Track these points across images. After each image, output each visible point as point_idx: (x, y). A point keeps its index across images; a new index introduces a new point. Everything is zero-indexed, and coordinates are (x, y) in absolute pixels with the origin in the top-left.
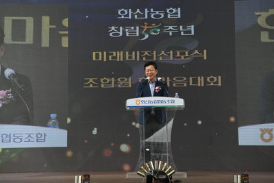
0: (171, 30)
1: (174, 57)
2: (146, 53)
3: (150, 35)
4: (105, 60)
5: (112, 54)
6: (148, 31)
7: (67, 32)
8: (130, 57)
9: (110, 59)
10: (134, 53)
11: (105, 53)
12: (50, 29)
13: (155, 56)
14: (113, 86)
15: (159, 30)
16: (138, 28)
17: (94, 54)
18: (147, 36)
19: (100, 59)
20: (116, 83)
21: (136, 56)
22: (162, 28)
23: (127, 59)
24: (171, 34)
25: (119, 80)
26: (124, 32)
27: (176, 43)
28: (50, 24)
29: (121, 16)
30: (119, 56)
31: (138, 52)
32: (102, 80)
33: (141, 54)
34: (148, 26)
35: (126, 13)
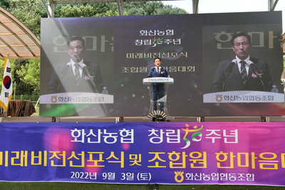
0: (168, 41)
1: (170, 56)
2: (155, 54)
5: (137, 54)
6: (156, 42)
7: (113, 44)
9: (136, 57)
11: (133, 54)
12: (105, 42)
13: (159, 56)
14: (137, 72)
15: (162, 42)
16: (150, 40)
17: (127, 54)
18: (155, 45)
19: (131, 57)
21: (149, 55)
23: (145, 57)
24: (168, 44)
25: (140, 68)
26: (143, 43)
27: (171, 48)
29: (141, 34)
30: (141, 55)
32: (131, 69)
33: (152, 55)
34: (156, 39)
35: (144, 32)
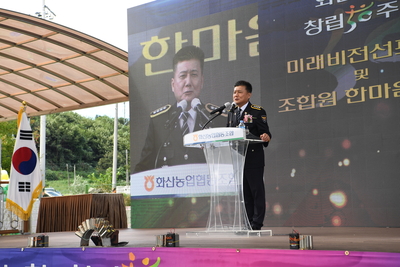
0: (388, 9)
1: (393, 50)
2: (354, 51)
3: (358, 24)
4: (302, 71)
5: (310, 60)
6: (355, 18)
7: (257, 36)
8: (333, 61)
9: (308, 68)
10: (337, 54)
11: (302, 60)
12: (237, 36)
13: (366, 54)
14: (313, 106)
15: (370, 13)
16: (341, 15)
17: (289, 63)
18: (354, 26)
19: (296, 70)
20: (316, 101)
21: (340, 58)
22: (374, 9)
23: (329, 64)
24: (388, 16)
25: (320, 96)
26: (324, 26)
28: (237, 29)
29: (319, 3)
30: (319, 61)
31: (343, 52)
32: (299, 101)
33: (347, 54)
34: (355, 9)
